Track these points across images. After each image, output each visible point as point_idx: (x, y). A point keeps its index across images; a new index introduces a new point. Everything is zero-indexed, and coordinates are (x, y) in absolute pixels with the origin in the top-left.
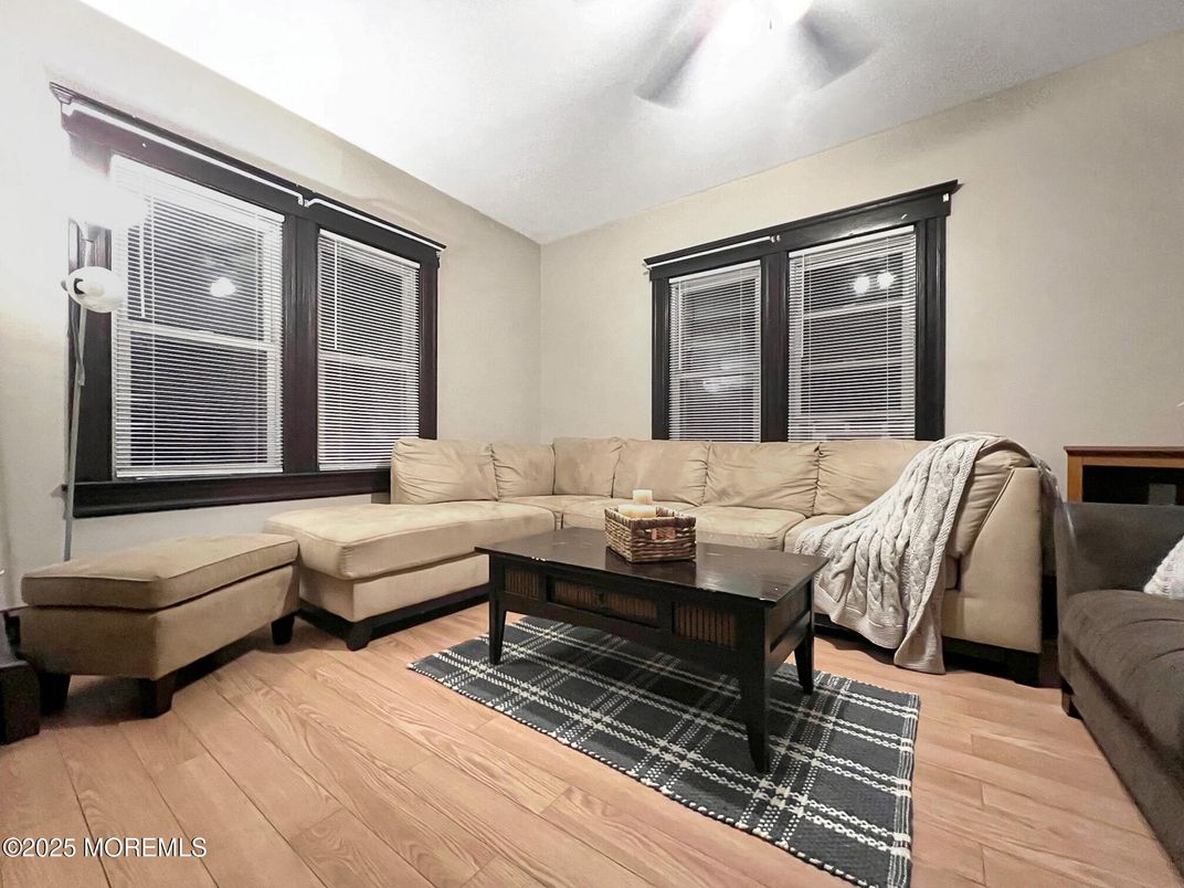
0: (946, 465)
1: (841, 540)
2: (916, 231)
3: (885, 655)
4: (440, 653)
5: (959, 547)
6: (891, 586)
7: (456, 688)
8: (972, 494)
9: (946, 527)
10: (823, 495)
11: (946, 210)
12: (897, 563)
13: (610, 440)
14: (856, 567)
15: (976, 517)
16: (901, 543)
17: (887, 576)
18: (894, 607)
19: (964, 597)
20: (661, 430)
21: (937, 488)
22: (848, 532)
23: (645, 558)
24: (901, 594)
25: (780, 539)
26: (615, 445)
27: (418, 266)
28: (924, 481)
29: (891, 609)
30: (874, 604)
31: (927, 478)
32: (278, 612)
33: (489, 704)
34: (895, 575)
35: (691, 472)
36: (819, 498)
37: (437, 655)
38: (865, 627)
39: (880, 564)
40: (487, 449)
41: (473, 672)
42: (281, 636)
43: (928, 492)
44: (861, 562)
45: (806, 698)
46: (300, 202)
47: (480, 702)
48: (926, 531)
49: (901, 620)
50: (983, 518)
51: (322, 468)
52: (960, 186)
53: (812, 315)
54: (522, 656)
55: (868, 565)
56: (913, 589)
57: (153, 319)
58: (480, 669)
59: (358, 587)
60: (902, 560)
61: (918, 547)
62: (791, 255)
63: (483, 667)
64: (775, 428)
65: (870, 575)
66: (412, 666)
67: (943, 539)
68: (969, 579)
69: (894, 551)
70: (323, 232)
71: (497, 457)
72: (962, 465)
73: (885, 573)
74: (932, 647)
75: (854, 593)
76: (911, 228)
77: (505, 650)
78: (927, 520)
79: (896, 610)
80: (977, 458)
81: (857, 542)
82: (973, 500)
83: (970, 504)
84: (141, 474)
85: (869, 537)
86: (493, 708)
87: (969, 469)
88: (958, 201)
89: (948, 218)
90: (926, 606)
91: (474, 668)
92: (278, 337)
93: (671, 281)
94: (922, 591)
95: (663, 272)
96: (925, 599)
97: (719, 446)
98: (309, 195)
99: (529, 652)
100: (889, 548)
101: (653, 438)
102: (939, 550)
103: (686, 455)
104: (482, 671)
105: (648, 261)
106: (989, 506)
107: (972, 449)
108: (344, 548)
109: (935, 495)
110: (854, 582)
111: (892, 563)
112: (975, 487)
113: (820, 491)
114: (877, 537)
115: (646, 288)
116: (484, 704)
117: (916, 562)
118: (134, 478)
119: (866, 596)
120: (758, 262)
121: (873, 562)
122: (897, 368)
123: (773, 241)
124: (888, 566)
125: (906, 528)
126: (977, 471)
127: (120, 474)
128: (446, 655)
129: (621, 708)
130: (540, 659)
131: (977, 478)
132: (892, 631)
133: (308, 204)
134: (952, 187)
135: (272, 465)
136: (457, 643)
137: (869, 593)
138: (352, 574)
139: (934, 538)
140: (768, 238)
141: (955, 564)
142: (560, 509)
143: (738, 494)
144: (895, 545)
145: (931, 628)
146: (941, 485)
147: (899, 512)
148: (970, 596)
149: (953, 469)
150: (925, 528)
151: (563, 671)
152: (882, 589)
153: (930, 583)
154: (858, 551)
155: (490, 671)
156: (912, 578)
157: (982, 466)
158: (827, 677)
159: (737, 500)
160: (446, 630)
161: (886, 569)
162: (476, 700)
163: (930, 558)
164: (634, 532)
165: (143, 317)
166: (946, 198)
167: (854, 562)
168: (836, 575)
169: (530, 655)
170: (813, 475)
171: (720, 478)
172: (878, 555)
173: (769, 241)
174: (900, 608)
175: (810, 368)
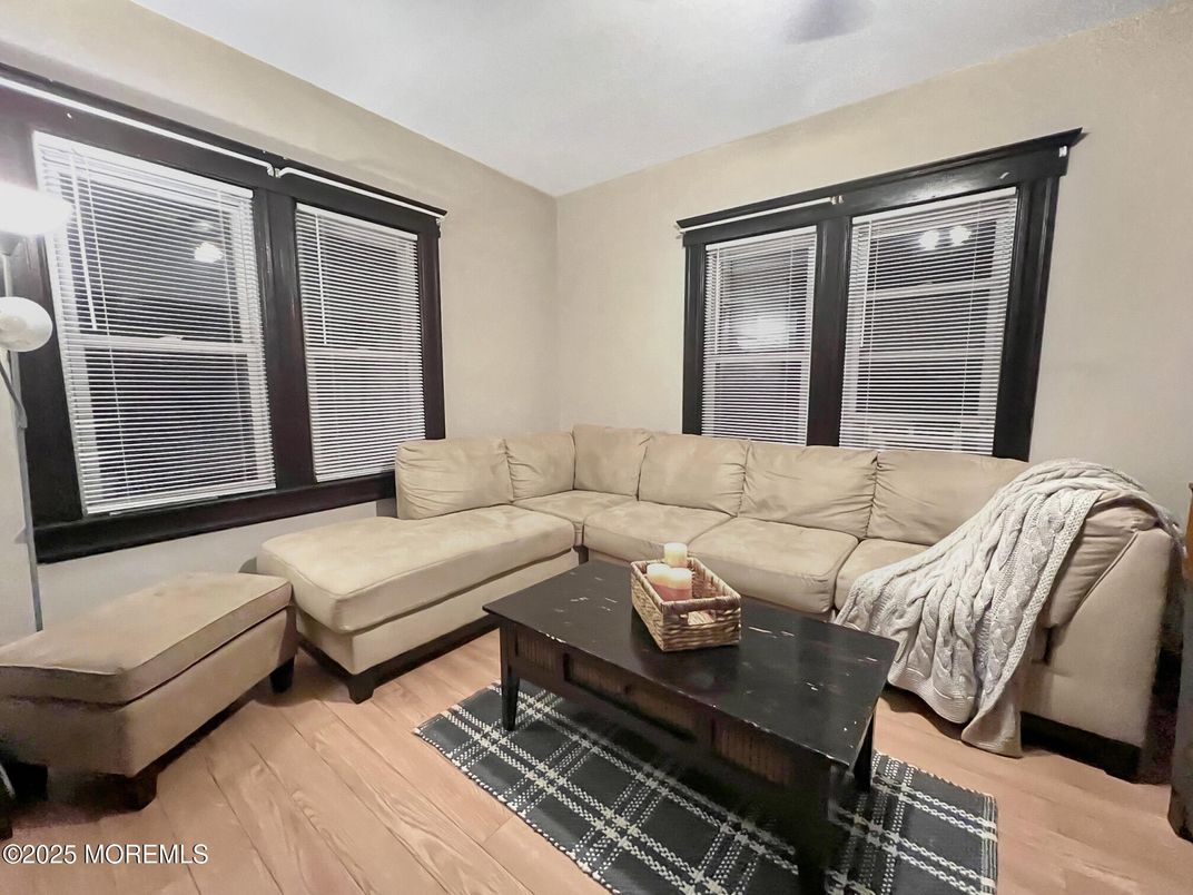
0: (1046, 518)
1: (906, 593)
2: (1019, 195)
3: (952, 729)
4: (449, 710)
5: (1055, 617)
6: (964, 653)
7: (464, 769)
8: (1077, 558)
9: (1041, 594)
10: (880, 516)
11: (1061, 167)
12: (973, 628)
13: (636, 432)
14: (922, 625)
15: (1082, 585)
16: (980, 604)
17: (959, 642)
18: (967, 677)
19: (1054, 672)
20: (693, 424)
21: (1030, 546)
22: (914, 582)
23: (680, 647)
24: (975, 661)
25: (831, 582)
26: (641, 438)
27: (415, 237)
28: (1016, 533)
29: (962, 679)
30: (943, 673)
31: (1020, 531)
32: (273, 662)
33: (501, 798)
34: (971, 641)
35: (726, 476)
36: (875, 519)
37: (446, 714)
38: (927, 691)
39: (952, 627)
40: (500, 446)
41: (485, 743)
42: (280, 685)
43: (1019, 547)
44: (929, 621)
45: (863, 797)
46: (270, 171)
47: (491, 793)
48: (1014, 595)
49: (973, 692)
50: (1087, 589)
51: (319, 479)
52: (1085, 135)
53: (876, 295)
54: (539, 716)
55: (938, 624)
56: (991, 660)
57: (108, 331)
58: (491, 737)
59: (357, 638)
60: (980, 624)
61: (1002, 613)
62: (856, 220)
63: (495, 735)
64: (824, 429)
65: (940, 639)
66: (418, 731)
67: (1034, 608)
68: (1062, 654)
69: (971, 614)
70: (300, 206)
71: (511, 454)
72: (1068, 522)
73: (958, 638)
74: (1009, 727)
75: (917, 653)
76: (1012, 190)
77: (521, 706)
78: (1015, 581)
79: (967, 678)
80: (1089, 515)
81: (925, 597)
82: (1079, 565)
83: (1073, 569)
84: (114, 507)
85: (940, 593)
86: (505, 804)
87: (1078, 527)
88: (1077, 155)
89: (1063, 180)
90: (1007, 685)
91: (485, 736)
92: (258, 336)
93: (708, 247)
94: (1003, 665)
95: (699, 237)
96: (1007, 675)
97: (760, 448)
98: (279, 162)
99: (547, 709)
100: (965, 611)
101: (684, 433)
102: (1029, 621)
103: (720, 456)
104: (494, 742)
105: (682, 224)
106: (1098, 574)
107: (1086, 500)
108: (339, 601)
109: (1029, 554)
110: (918, 641)
111: (968, 628)
112: (1083, 549)
113: (876, 510)
114: (951, 592)
115: (679, 255)
116: (496, 797)
117: (999, 631)
118: (107, 514)
119: (932, 659)
120: (813, 229)
121: (944, 624)
122: (976, 363)
123: (834, 202)
124: (963, 631)
125: (987, 587)
126: (1087, 531)
127: (91, 510)
128: (455, 713)
129: (649, 811)
130: (559, 723)
131: (1086, 539)
132: (962, 704)
133: (281, 173)
134: (1072, 138)
135: (264, 481)
136: (468, 692)
137: (936, 658)
138: (348, 627)
139: (1024, 605)
140: (827, 200)
141: (1046, 637)
142: (581, 519)
143: (782, 508)
144: (972, 606)
145: (1011, 709)
146: (1038, 543)
147: (979, 564)
148: (1063, 674)
149: (1055, 525)
150: (1012, 591)
151: (585, 744)
152: (952, 656)
153: (1015, 658)
154: (926, 609)
155: (503, 741)
156: (992, 648)
157: (1094, 526)
158: (885, 759)
159: (779, 515)
160: (456, 671)
161: (959, 634)
162: (487, 790)
163: (1017, 628)
164: (666, 618)
165: (95, 329)
166: (1063, 151)
167: (920, 619)
168: (898, 631)
169: (546, 715)
170: (869, 491)
171: (760, 485)
172: (951, 618)
173: (830, 203)
174: (973, 680)
175: (870, 357)
